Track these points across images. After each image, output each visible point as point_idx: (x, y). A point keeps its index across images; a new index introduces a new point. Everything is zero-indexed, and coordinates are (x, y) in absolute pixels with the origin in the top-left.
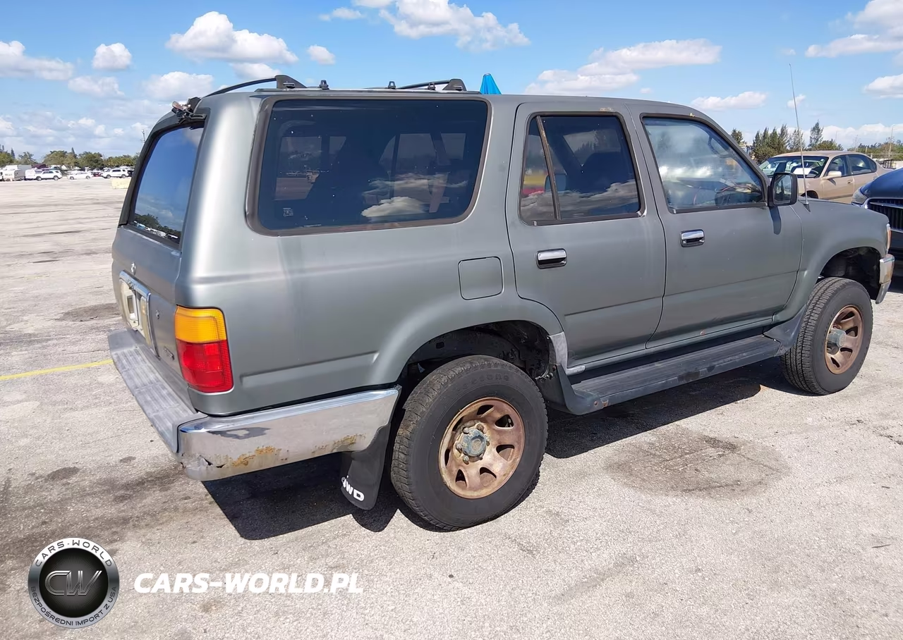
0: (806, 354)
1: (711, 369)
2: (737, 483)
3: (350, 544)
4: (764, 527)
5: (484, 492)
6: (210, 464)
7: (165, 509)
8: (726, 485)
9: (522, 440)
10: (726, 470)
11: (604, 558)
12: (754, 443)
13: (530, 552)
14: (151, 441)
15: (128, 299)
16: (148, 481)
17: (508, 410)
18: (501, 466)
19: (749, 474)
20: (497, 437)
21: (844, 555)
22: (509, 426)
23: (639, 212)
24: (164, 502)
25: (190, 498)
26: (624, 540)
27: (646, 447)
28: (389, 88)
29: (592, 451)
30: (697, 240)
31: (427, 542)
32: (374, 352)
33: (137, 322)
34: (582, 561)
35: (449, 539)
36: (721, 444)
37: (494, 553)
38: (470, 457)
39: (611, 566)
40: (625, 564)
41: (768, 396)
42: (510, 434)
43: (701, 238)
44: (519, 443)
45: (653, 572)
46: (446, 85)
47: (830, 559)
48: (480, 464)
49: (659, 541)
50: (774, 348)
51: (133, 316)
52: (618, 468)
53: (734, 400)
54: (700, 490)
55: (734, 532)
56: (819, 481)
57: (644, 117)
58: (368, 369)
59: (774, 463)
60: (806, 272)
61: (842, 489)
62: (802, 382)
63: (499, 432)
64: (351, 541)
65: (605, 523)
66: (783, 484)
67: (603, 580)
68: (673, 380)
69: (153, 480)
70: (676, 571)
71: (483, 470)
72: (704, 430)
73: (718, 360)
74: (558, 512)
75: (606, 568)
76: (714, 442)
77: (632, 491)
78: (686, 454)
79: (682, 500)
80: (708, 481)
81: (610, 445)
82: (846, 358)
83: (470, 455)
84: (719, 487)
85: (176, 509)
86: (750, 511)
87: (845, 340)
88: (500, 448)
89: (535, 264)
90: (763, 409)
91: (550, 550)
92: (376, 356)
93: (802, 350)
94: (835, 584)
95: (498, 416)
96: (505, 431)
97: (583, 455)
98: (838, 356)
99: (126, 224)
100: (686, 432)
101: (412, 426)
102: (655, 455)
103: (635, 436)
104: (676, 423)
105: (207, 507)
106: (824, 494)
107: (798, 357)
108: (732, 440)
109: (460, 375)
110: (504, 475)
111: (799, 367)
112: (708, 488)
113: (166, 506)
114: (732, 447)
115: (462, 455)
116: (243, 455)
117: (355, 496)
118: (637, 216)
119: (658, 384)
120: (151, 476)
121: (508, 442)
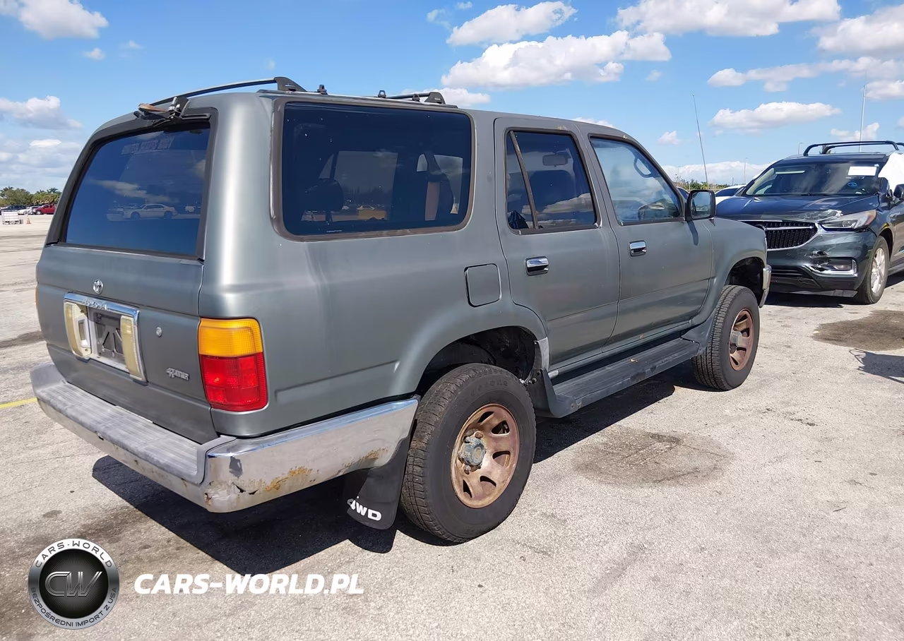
0: (716, 353)
1: (653, 369)
2: (696, 470)
3: (359, 570)
4: (737, 505)
5: (487, 501)
6: (242, 491)
7: (126, 561)
8: (688, 473)
9: (517, 446)
10: (680, 460)
11: (616, 549)
12: (692, 435)
13: (545, 553)
14: (72, 492)
15: (79, 324)
16: (89, 534)
17: (506, 416)
18: (500, 473)
19: (703, 463)
20: (493, 444)
21: (815, 520)
22: (504, 433)
23: (596, 224)
24: (121, 554)
25: (150, 547)
26: (625, 531)
27: (602, 447)
28: (379, 97)
29: (556, 455)
30: (640, 250)
31: (439, 557)
32: (394, 362)
33: (89, 350)
34: (597, 555)
35: (459, 552)
36: (665, 439)
37: (512, 559)
38: (471, 466)
39: (625, 555)
40: (637, 552)
41: (683, 396)
42: (506, 440)
43: (643, 248)
44: (514, 449)
45: (665, 557)
46: (427, 98)
47: (806, 525)
48: (479, 473)
49: (657, 528)
50: (694, 349)
51: (85, 343)
52: (586, 468)
53: (656, 400)
54: (668, 480)
55: (716, 512)
56: (763, 462)
57: (591, 137)
58: (389, 379)
59: (718, 450)
60: (715, 280)
61: (785, 466)
62: (712, 380)
63: (496, 439)
64: (359, 566)
65: (601, 518)
66: (734, 466)
67: (623, 569)
68: (627, 381)
69: (94, 533)
70: (685, 552)
71: (483, 479)
72: (644, 427)
73: (658, 361)
74: (552, 514)
75: (622, 558)
76: (659, 437)
77: (610, 487)
78: (640, 450)
79: (658, 490)
80: (671, 471)
81: (569, 448)
82: (743, 356)
83: (472, 464)
84: (683, 475)
85: (139, 559)
86: (720, 493)
87: (741, 340)
88: (496, 455)
89: (525, 271)
90: (684, 406)
91: (562, 548)
92: (397, 365)
93: (712, 350)
94: (819, 545)
95: (496, 422)
96: (502, 438)
97: (549, 459)
98: (736, 355)
99: (56, 243)
100: (629, 431)
101: (427, 437)
102: (613, 453)
103: (587, 438)
104: (617, 423)
105: (175, 554)
106: (772, 472)
107: (709, 356)
108: (673, 434)
109: (466, 382)
110: (503, 482)
111: (709, 366)
112: (674, 477)
113: (125, 557)
114: (675, 440)
115: (464, 465)
116: (277, 478)
117: (370, 516)
118: (595, 227)
119: (616, 386)
120: (90, 529)
121: (504, 448)
